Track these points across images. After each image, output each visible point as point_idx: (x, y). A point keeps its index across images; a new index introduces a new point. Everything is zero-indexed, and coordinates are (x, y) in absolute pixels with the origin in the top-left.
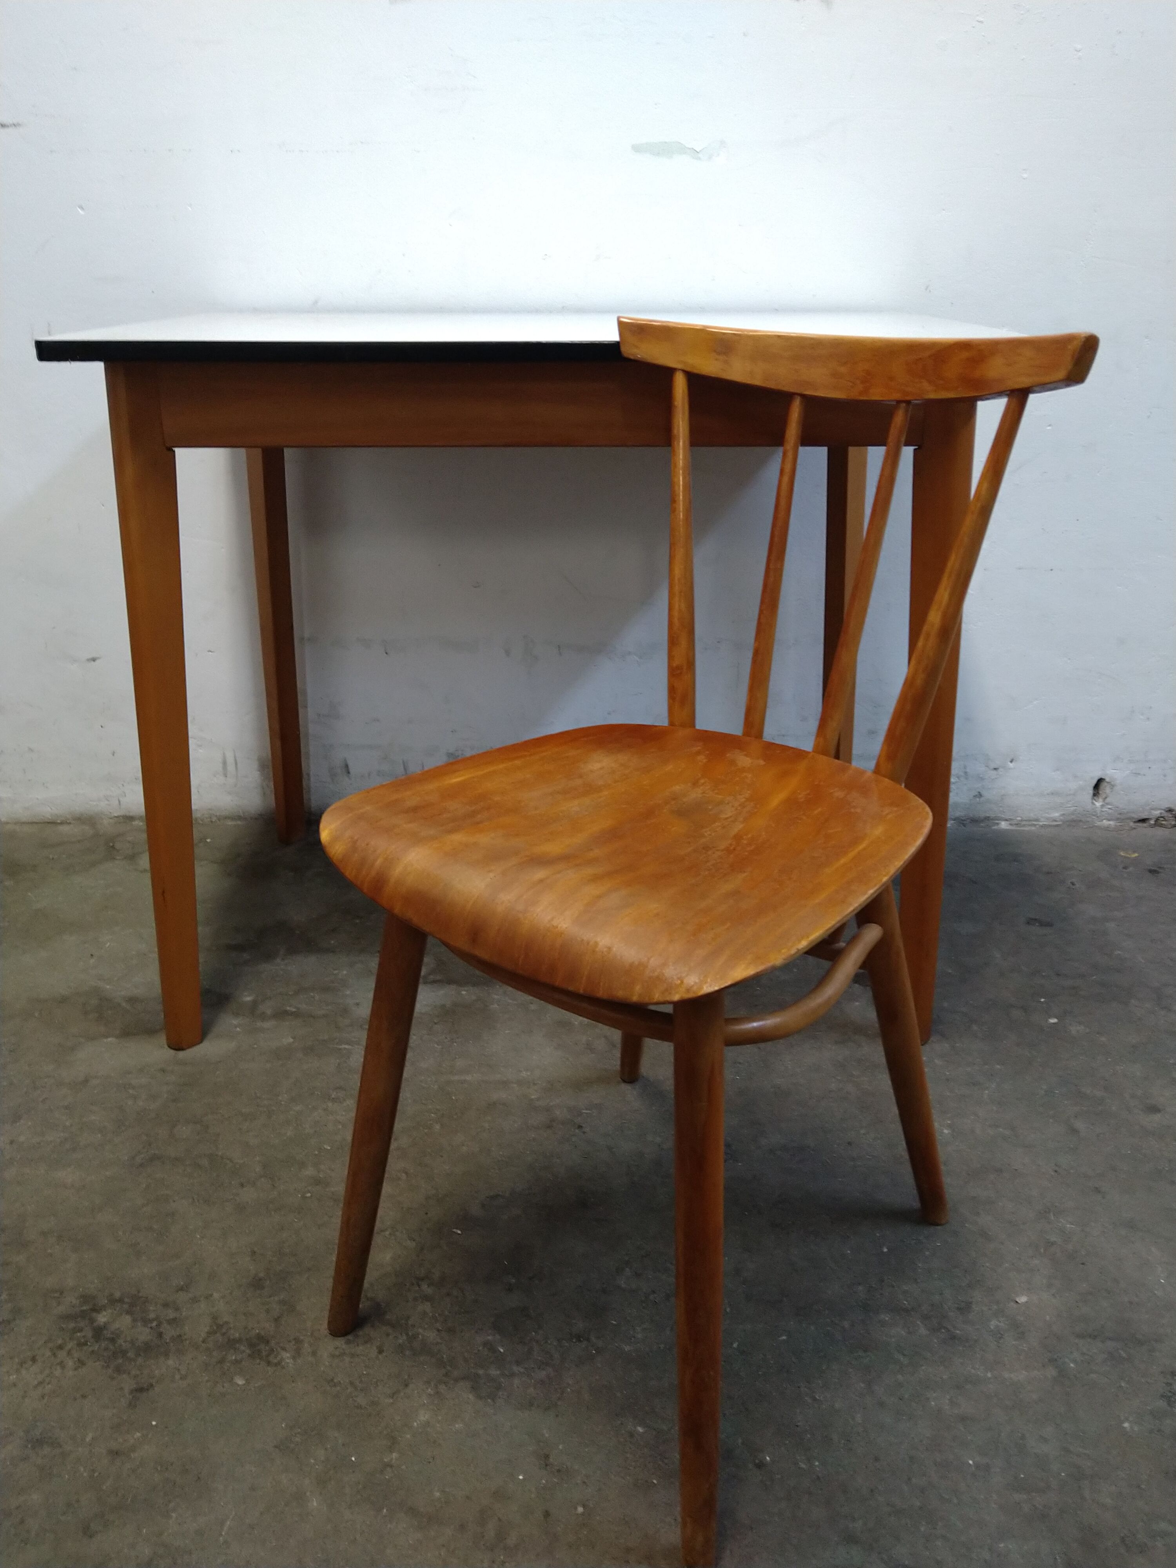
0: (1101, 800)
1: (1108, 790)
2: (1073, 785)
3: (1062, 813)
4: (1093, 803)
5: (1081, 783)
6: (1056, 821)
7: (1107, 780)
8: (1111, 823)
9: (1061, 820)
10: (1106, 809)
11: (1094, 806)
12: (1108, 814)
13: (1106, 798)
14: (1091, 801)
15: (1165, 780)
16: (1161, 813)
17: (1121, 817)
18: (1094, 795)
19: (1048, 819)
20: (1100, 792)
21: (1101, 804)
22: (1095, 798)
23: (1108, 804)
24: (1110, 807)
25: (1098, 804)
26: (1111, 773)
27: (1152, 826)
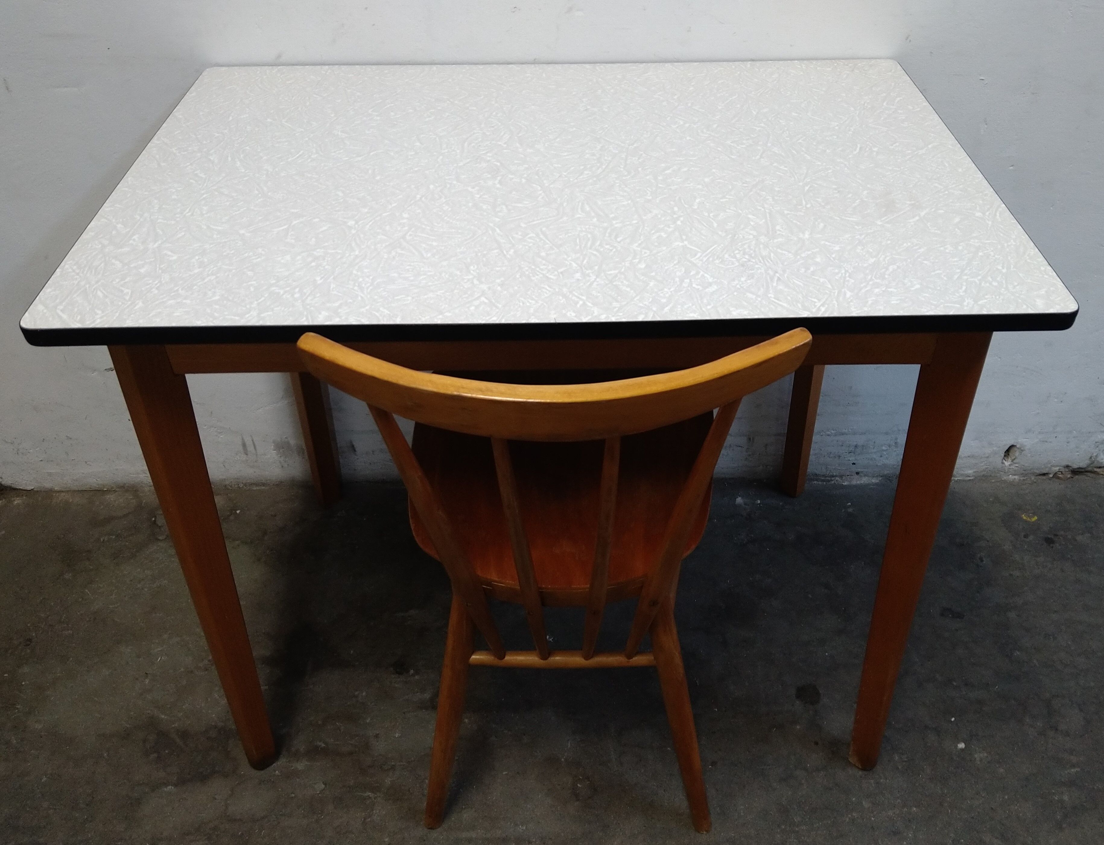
0: (1010, 460)
1: (1017, 454)
2: (988, 451)
3: (975, 470)
4: (1003, 463)
5: (995, 448)
6: (969, 477)
7: (1018, 446)
8: (1016, 477)
9: (973, 476)
10: (1013, 467)
11: (1004, 465)
12: (1015, 471)
13: (1014, 459)
14: (1001, 461)
15: (1067, 446)
16: (1059, 469)
17: (1025, 473)
18: (1005, 456)
19: (962, 475)
20: (1010, 454)
21: (1009, 463)
22: (1005, 458)
23: (1015, 463)
24: (1017, 465)
25: (1007, 463)
26: (1023, 440)
27: (1050, 479)
